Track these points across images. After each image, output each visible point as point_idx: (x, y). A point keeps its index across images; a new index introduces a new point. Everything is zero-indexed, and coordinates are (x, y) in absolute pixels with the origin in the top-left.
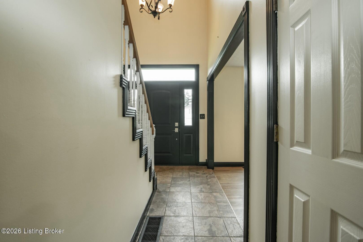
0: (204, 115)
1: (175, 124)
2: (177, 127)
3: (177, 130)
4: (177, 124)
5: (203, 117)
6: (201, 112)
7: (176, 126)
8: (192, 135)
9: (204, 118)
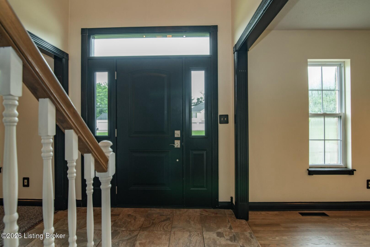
0: (227, 116)
1: (174, 134)
2: (177, 139)
3: (177, 144)
4: (177, 133)
5: (225, 119)
6: (221, 112)
7: (176, 136)
8: (205, 153)
9: (227, 122)
